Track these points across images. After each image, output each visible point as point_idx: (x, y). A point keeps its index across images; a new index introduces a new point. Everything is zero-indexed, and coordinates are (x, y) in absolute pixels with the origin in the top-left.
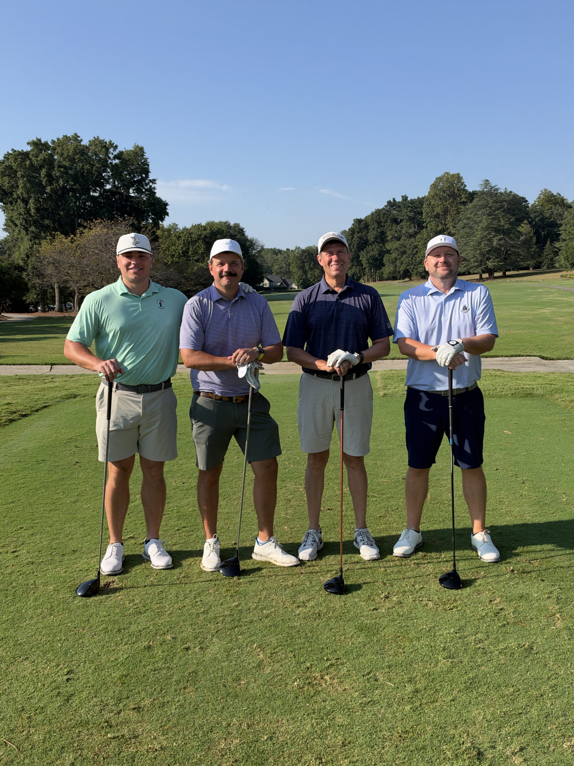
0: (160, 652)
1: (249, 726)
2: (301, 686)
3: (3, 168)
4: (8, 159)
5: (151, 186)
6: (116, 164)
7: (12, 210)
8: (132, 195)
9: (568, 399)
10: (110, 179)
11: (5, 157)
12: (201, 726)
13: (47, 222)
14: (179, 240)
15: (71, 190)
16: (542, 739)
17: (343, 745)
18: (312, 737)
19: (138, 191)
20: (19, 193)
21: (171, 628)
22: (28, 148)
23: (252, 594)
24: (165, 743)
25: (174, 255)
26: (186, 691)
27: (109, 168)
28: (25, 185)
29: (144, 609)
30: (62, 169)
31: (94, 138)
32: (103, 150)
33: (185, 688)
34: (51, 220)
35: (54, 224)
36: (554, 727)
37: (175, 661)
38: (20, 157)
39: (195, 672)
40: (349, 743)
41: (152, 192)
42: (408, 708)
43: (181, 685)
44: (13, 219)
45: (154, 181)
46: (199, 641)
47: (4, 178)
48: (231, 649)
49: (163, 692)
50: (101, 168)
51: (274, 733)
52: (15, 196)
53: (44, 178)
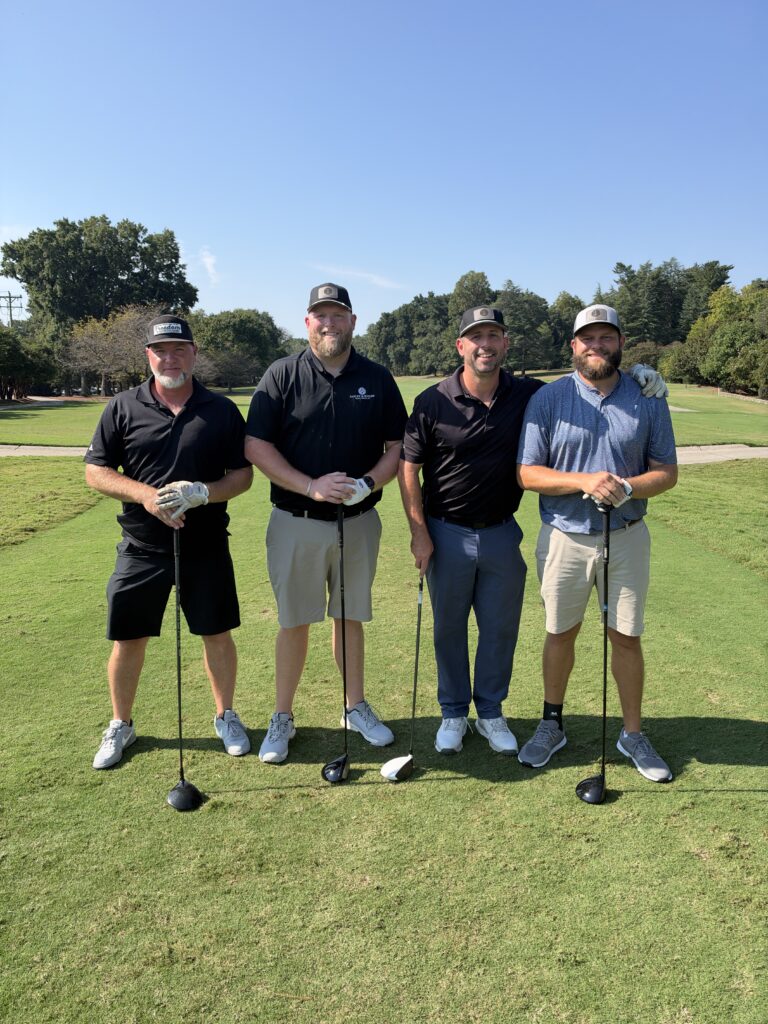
3: (29, 247)
4: (33, 238)
5: (180, 271)
6: (145, 248)
7: (37, 291)
8: (161, 279)
10: (139, 263)
11: (30, 237)
14: (207, 326)
15: (99, 272)
19: (169, 276)
20: (44, 273)
22: (54, 228)
27: (138, 251)
28: (51, 266)
30: (90, 251)
31: (124, 220)
32: (133, 233)
38: (46, 236)
41: (181, 277)
44: (40, 299)
45: (183, 267)
50: (130, 251)
52: (41, 276)
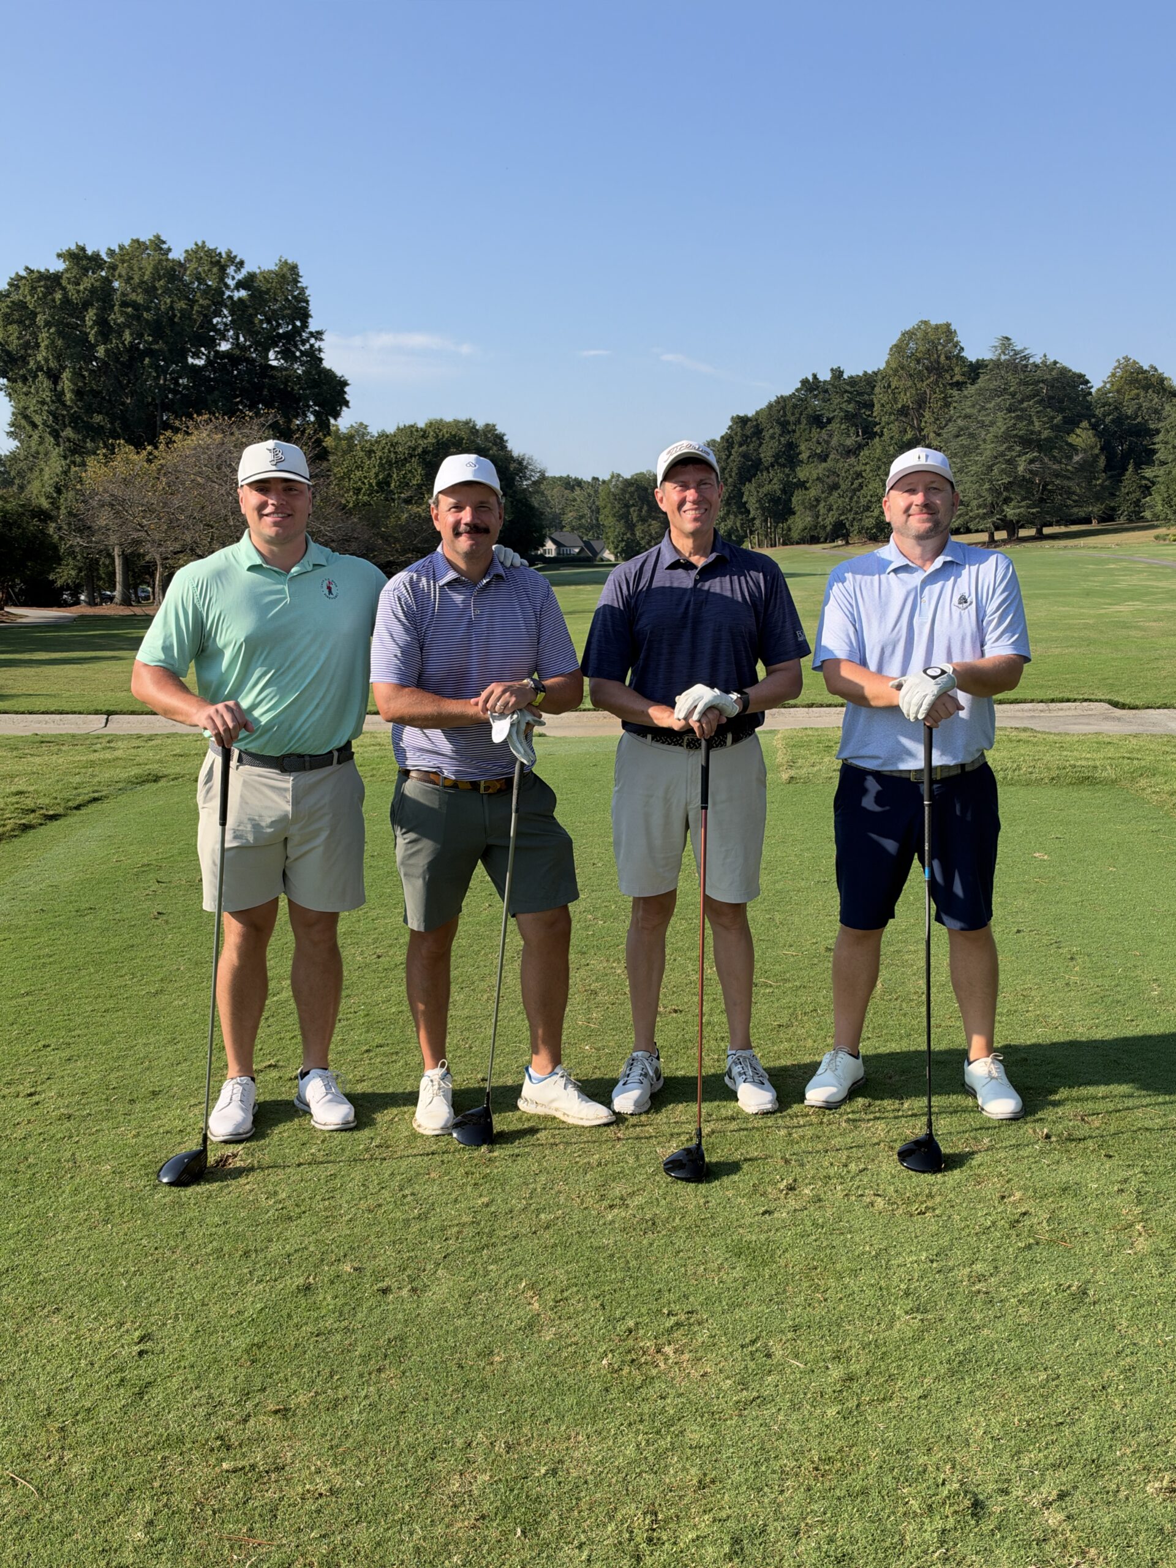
0: (329, 1298)
1: (509, 1448)
2: (616, 1366)
3: (8, 307)
4: (17, 287)
5: (312, 346)
6: (240, 299)
7: (26, 395)
8: (274, 363)
9: (1167, 788)
10: (228, 331)
11: (11, 285)
12: (412, 1448)
13: (98, 419)
14: (370, 458)
15: (149, 352)
16: (1103, 1476)
17: (702, 1486)
18: (638, 1470)
19: (286, 354)
20: (39, 358)
21: (352, 1248)
22: (59, 266)
23: (518, 1181)
24: (338, 1481)
25: (359, 490)
26: (383, 1375)
27: (226, 306)
28: (53, 342)
29: (297, 1210)
30: (130, 310)
31: (196, 245)
32: (215, 270)
33: (379, 1370)
34: (107, 414)
35: (112, 423)
36: (1128, 1451)
37: (360, 1316)
38: (42, 283)
39: (402, 1338)
40: (713, 1482)
41: (314, 358)
42: (831, 1412)
43: (372, 1365)
44: (28, 412)
45: (318, 335)
46: (409, 1276)
47: (9, 327)
48: (474, 1293)
49: (336, 1377)
50: (209, 306)
51: (561, 1462)
52: (32, 364)
53: (92, 328)
